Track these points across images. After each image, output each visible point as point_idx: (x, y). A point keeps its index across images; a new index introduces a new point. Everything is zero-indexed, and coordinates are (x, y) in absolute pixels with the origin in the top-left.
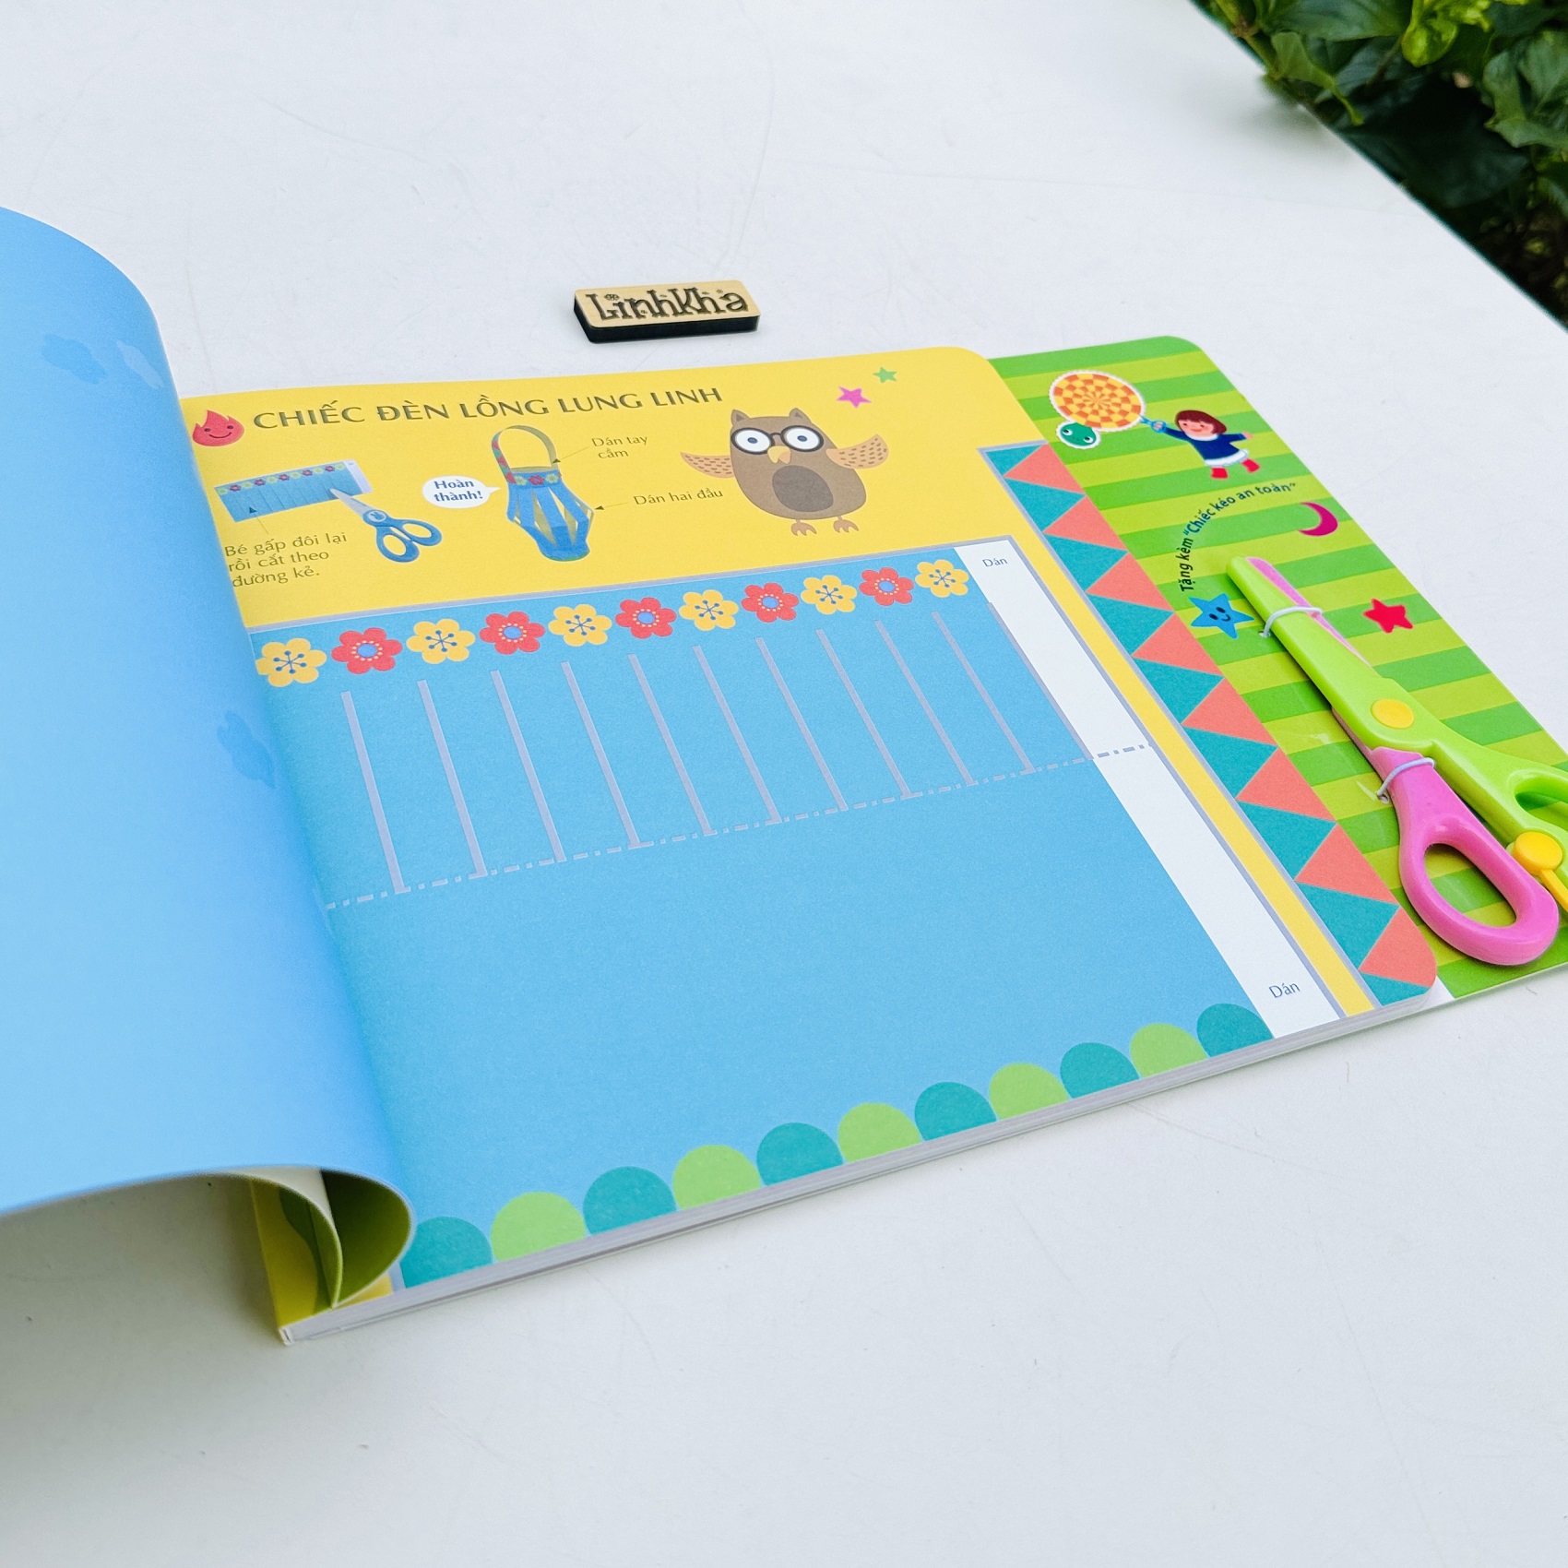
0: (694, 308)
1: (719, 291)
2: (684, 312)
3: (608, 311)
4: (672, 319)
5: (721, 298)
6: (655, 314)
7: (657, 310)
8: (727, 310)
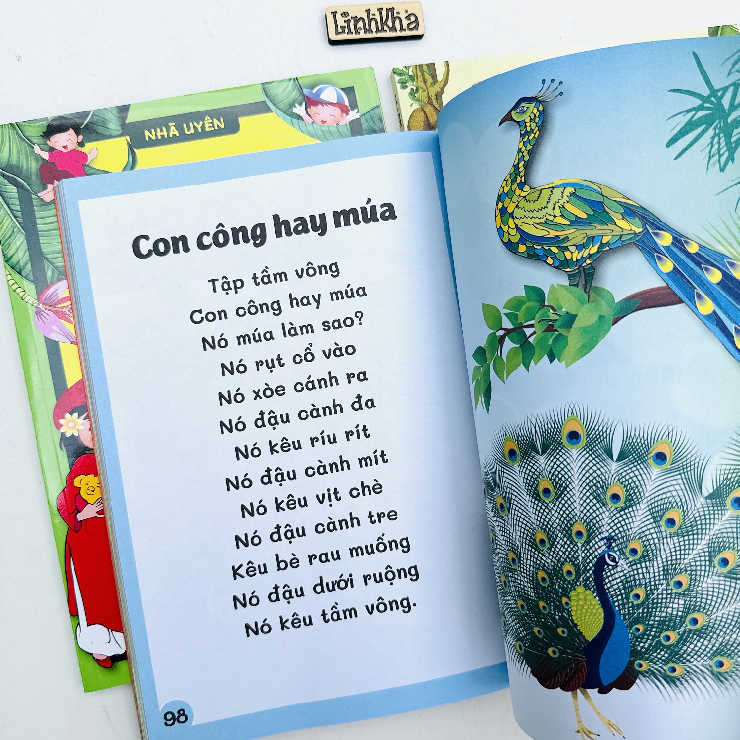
0: (389, 27)
1: (406, 12)
2: (383, 30)
3: (341, 27)
4: (374, 35)
5: (406, 18)
6: (366, 31)
7: (367, 28)
8: (406, 29)
